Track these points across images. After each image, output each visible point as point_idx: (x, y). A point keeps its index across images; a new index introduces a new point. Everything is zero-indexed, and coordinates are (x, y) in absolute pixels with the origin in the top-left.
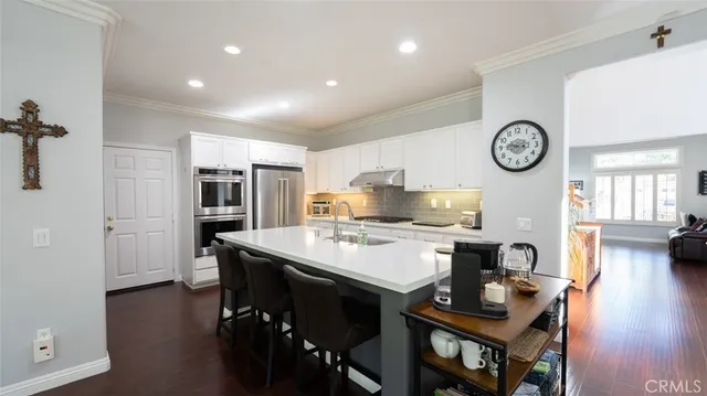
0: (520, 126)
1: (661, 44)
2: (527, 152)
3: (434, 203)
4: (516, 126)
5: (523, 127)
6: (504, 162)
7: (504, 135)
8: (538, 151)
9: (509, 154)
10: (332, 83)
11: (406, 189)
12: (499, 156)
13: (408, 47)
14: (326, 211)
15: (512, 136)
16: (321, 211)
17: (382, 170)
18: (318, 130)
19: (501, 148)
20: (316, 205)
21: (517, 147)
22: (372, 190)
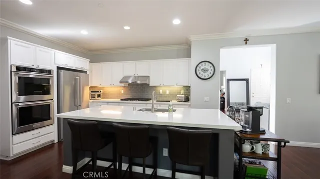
0: (206, 63)
1: (246, 43)
2: (208, 73)
3: (161, 91)
4: (204, 63)
5: (207, 63)
6: (200, 76)
7: (200, 65)
8: (212, 73)
9: (202, 73)
10: (127, 28)
11: (150, 86)
12: (198, 73)
13: (177, 22)
14: (99, 96)
15: (203, 66)
16: (96, 97)
17: (137, 76)
18: (91, 51)
19: (199, 70)
20: (92, 93)
21: (205, 70)
22: (127, 85)
